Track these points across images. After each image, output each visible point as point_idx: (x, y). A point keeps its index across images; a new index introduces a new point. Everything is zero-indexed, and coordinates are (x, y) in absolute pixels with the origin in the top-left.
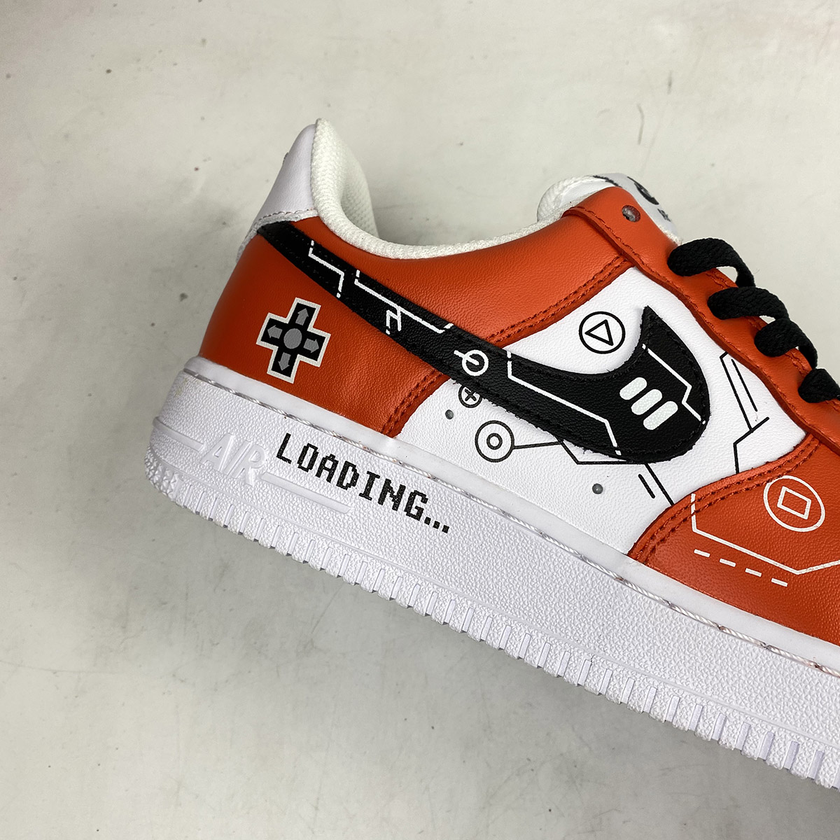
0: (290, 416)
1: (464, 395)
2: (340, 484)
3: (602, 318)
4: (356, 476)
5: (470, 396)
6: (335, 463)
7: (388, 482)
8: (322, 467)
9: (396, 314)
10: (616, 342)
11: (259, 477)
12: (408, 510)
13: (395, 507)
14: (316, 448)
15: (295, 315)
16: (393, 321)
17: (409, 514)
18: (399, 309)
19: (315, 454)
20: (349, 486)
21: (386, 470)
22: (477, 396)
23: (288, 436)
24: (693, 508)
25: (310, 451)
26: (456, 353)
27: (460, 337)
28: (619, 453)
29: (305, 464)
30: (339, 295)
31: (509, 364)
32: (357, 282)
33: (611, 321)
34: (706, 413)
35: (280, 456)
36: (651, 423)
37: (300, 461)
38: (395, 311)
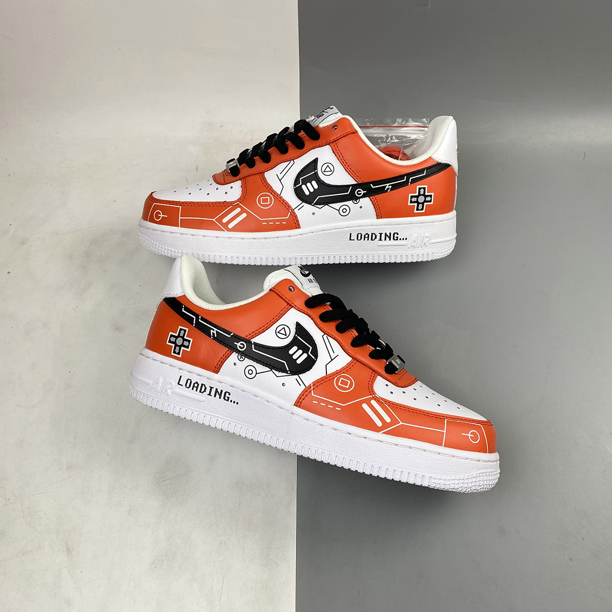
0: (181, 369)
1: (239, 357)
2: (200, 392)
3: (283, 327)
4: (206, 388)
5: (241, 357)
6: (198, 385)
7: (217, 389)
8: (194, 386)
9: (214, 331)
10: (288, 335)
11: (173, 393)
12: (224, 398)
13: (220, 398)
14: (191, 380)
15: (180, 333)
16: (213, 333)
17: (225, 400)
18: (215, 329)
19: (191, 382)
20: (203, 392)
21: (216, 385)
22: (244, 357)
23: (181, 376)
24: (312, 388)
25: (189, 381)
26: (235, 343)
27: (236, 337)
28: (289, 372)
29: (188, 386)
30: (194, 325)
31: (253, 345)
32: (200, 320)
33: (286, 328)
34: (316, 356)
35: (178, 384)
36: (299, 362)
37: (186, 385)
38: (213, 330)
